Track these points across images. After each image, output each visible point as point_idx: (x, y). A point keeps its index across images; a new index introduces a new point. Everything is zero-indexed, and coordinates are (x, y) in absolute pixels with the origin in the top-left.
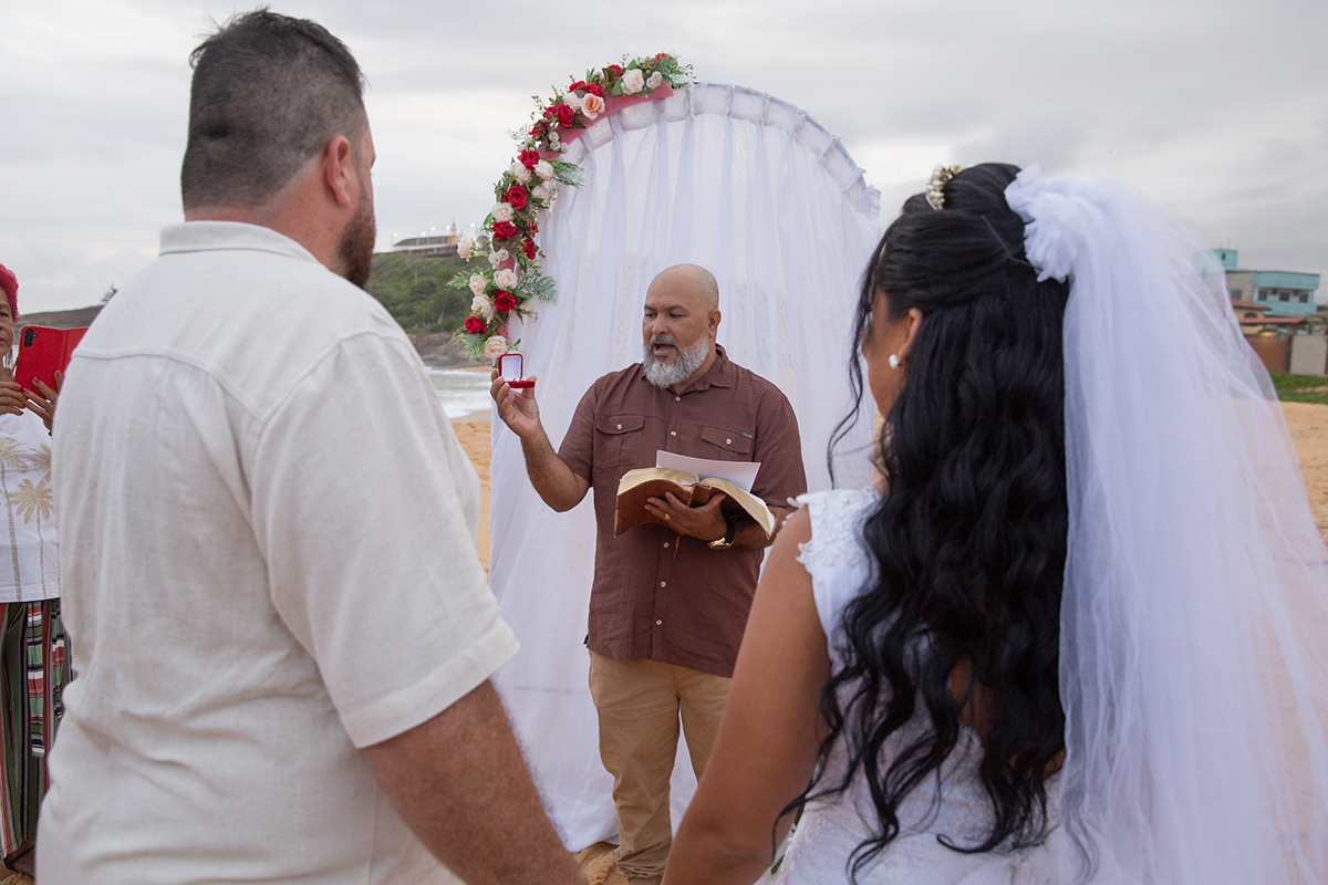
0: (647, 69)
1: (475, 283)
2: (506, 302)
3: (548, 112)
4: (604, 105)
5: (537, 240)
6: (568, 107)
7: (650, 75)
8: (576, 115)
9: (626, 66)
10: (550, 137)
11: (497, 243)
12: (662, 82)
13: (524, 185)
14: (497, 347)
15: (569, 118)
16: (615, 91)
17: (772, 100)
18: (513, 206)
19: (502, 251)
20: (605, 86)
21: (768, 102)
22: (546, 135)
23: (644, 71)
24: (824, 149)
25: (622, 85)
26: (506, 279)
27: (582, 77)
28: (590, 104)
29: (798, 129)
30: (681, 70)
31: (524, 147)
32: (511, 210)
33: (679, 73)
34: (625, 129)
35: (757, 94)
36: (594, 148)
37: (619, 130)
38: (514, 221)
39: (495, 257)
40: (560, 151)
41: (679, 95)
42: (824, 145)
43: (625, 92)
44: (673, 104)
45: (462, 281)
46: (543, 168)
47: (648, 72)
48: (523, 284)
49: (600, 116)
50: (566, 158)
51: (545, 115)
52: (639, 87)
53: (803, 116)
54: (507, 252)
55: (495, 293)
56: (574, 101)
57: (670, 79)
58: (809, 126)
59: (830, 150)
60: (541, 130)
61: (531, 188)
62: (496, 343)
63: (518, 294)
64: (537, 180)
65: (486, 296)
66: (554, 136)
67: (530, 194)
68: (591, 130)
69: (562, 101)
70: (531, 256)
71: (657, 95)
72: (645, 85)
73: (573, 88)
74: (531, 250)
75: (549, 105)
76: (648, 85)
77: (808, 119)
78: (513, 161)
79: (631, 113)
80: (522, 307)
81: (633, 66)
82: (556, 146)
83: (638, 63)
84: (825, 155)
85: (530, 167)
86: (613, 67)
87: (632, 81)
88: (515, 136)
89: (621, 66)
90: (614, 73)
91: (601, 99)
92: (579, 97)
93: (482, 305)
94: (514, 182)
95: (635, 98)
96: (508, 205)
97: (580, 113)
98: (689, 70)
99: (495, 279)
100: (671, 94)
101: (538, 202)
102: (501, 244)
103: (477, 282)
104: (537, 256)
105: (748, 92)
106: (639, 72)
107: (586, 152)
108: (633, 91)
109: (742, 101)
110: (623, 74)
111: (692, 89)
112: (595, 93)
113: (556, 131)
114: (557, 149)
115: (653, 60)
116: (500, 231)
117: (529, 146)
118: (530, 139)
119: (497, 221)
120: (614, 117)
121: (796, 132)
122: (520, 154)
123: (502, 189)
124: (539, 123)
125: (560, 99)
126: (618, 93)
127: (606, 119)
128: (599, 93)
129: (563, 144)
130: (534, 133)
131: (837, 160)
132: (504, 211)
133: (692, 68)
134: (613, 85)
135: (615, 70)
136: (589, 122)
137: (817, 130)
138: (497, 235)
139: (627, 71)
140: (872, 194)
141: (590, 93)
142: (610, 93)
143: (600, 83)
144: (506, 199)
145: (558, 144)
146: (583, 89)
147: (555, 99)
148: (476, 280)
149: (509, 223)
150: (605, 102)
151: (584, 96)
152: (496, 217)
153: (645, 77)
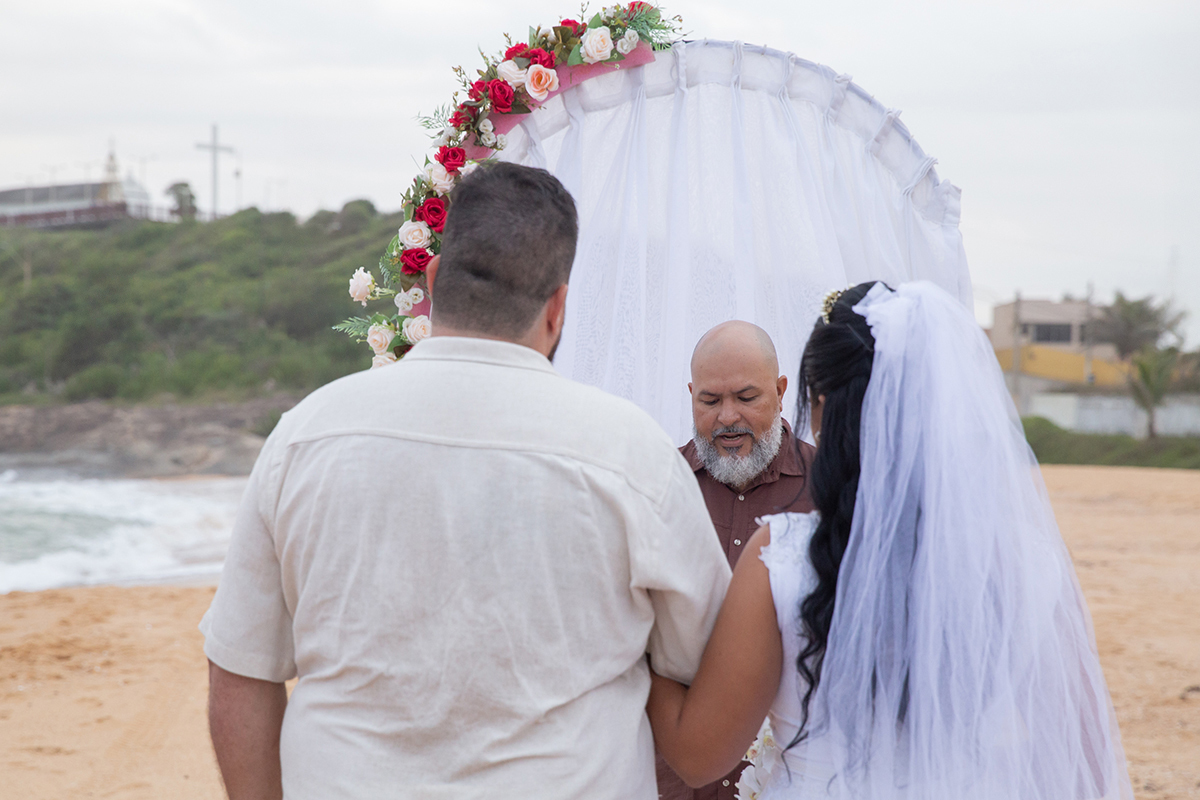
0: (615, 25)
1: (376, 337)
3: (477, 89)
4: (557, 80)
6: (505, 83)
7: (621, 36)
8: (517, 92)
9: (586, 21)
10: (481, 127)
11: (406, 279)
12: (638, 44)
13: (444, 196)
15: (507, 100)
16: (573, 60)
17: (798, 62)
18: (430, 227)
19: (414, 290)
20: (558, 52)
21: (792, 65)
22: (474, 124)
23: (613, 29)
24: (875, 131)
25: (582, 50)
26: (420, 330)
27: (524, 38)
28: (538, 79)
29: (837, 104)
30: (667, 24)
31: (442, 141)
32: (427, 232)
33: (664, 29)
34: (586, 109)
35: (776, 54)
36: (543, 137)
37: (578, 113)
38: (431, 247)
39: (406, 299)
40: (495, 146)
41: (659, 55)
42: (875, 125)
43: (586, 60)
44: (654, 72)
47: (619, 30)
49: (551, 94)
50: (502, 156)
51: (472, 93)
52: (607, 54)
53: (844, 85)
54: (420, 292)
56: (512, 74)
57: (650, 40)
58: (851, 96)
59: (884, 133)
60: (466, 117)
65: (392, 354)
66: (486, 125)
68: (536, 112)
69: (495, 73)
71: (631, 62)
72: (614, 51)
73: (511, 54)
75: (476, 78)
76: (619, 49)
77: (851, 88)
78: (427, 161)
79: (594, 87)
81: (598, 22)
82: (489, 138)
83: (603, 17)
84: (877, 139)
85: (451, 169)
86: (566, 23)
87: (595, 44)
88: (427, 124)
89: (579, 21)
90: (571, 31)
91: (552, 72)
92: (520, 68)
94: (431, 193)
95: (600, 67)
96: (422, 225)
97: (521, 92)
98: (676, 24)
99: (405, 329)
100: (650, 59)
102: (412, 280)
103: (378, 334)
105: (762, 52)
106: (605, 31)
107: (529, 144)
108: (598, 59)
109: (755, 68)
110: (582, 34)
111: (682, 49)
112: (543, 63)
113: (489, 118)
114: (490, 143)
115: (625, 10)
116: (410, 262)
117: (450, 138)
118: (450, 129)
119: (408, 248)
120: (571, 95)
121: (833, 107)
122: (437, 151)
123: (414, 202)
124: (463, 106)
125: (493, 70)
126: (576, 62)
127: (558, 97)
128: (549, 64)
129: (499, 136)
130: (457, 120)
131: (894, 146)
132: (416, 233)
133: (681, 21)
134: (569, 50)
135: (569, 27)
136: (536, 103)
137: (865, 104)
138: (407, 268)
139: (588, 29)
140: (948, 193)
141: (536, 63)
142: (565, 62)
143: (549, 45)
144: (418, 216)
145: (493, 135)
146: (526, 56)
147: (485, 69)
148: (375, 333)
149: (423, 250)
150: (558, 76)
151: (528, 67)
152: (406, 242)
153: (615, 40)
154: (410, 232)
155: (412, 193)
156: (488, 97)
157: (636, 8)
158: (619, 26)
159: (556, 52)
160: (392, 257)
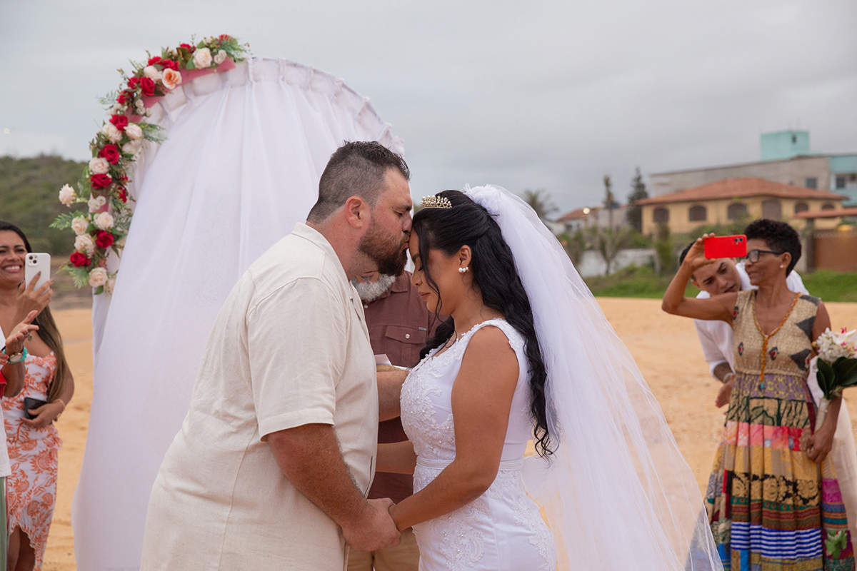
0: (212, 47)
1: (78, 225)
2: (106, 240)
3: (132, 82)
4: (181, 78)
5: (128, 187)
6: (149, 79)
7: (217, 53)
8: (157, 85)
9: (195, 45)
10: (137, 104)
11: (95, 191)
12: (226, 58)
13: (116, 144)
14: (100, 277)
15: (151, 88)
16: (189, 66)
17: (315, 71)
18: (108, 161)
19: (100, 198)
20: (179, 60)
21: (312, 72)
22: (132, 102)
23: (211, 50)
24: (359, 110)
25: (194, 61)
26: (105, 221)
27: (158, 53)
28: (169, 77)
29: (337, 94)
30: (242, 48)
31: (112, 111)
32: (106, 164)
33: (241, 50)
34: (196, 94)
35: (302, 67)
36: (171, 110)
37: (191, 96)
38: (110, 172)
39: (95, 203)
40: (145, 115)
41: (238, 65)
42: (358, 107)
43: (197, 66)
44: (234, 75)
45: (64, 223)
46: (133, 129)
47: (215, 50)
48: (117, 224)
49: (177, 86)
50: (149, 121)
51: (130, 84)
52: (209, 63)
53: (340, 84)
54: (104, 199)
55: (97, 233)
56: (153, 73)
57: (233, 56)
58: (345, 91)
59: (363, 110)
60: (126, 98)
61: (122, 145)
62: (98, 274)
63: (114, 233)
64: (126, 139)
65: (88, 235)
66: (140, 103)
67: (121, 151)
68: (168, 97)
69: (143, 73)
70: (125, 200)
71: (222, 68)
72: (213, 62)
73: (151, 62)
74: (124, 196)
75: (131, 76)
76: (216, 61)
77: (344, 86)
78: (104, 124)
79: (200, 83)
80: (118, 243)
81: (202, 46)
82: (141, 111)
83: (205, 43)
84: (360, 114)
85: (121, 129)
86: (183, 45)
87: (201, 57)
88: (103, 101)
89: (191, 45)
90: (187, 50)
91: (178, 73)
92: (158, 71)
93: (84, 242)
94: (107, 142)
95: (205, 71)
96: (104, 160)
97: (160, 84)
98: (246, 48)
99: (95, 220)
100: (233, 67)
101: (129, 157)
102: (99, 192)
103: (78, 223)
104: (128, 201)
105: (295, 65)
106: (207, 51)
107: (164, 114)
108: (204, 66)
109: (292, 72)
110: (193, 52)
111: (250, 61)
112: (172, 68)
113: (141, 99)
114: (142, 113)
115: (217, 40)
116: (97, 182)
117: (117, 110)
118: (118, 105)
119: (95, 173)
120: (187, 86)
121: (336, 95)
122: (110, 117)
123: (98, 147)
124: (125, 92)
125: (141, 71)
126: (191, 67)
127: (180, 88)
128: (176, 68)
129: (148, 109)
130: (121, 100)
131: (368, 118)
132: (100, 165)
133: (249, 46)
134: (186, 61)
135: (186, 48)
136: (168, 91)
137: (352, 95)
138: (95, 185)
139: (197, 50)
140: (397, 143)
141: (167, 67)
142: (184, 68)
143: (173, 58)
144: (101, 155)
145: (144, 109)
146: (160, 63)
147: (136, 71)
148: (77, 222)
149: (105, 174)
150: (181, 75)
151: (163, 70)
152: (94, 170)
153: (213, 55)
154: (96, 164)
155: (95, 142)
156: (141, 87)
157: (224, 38)
158: (214, 48)
159: (179, 62)
160: (87, 179)
